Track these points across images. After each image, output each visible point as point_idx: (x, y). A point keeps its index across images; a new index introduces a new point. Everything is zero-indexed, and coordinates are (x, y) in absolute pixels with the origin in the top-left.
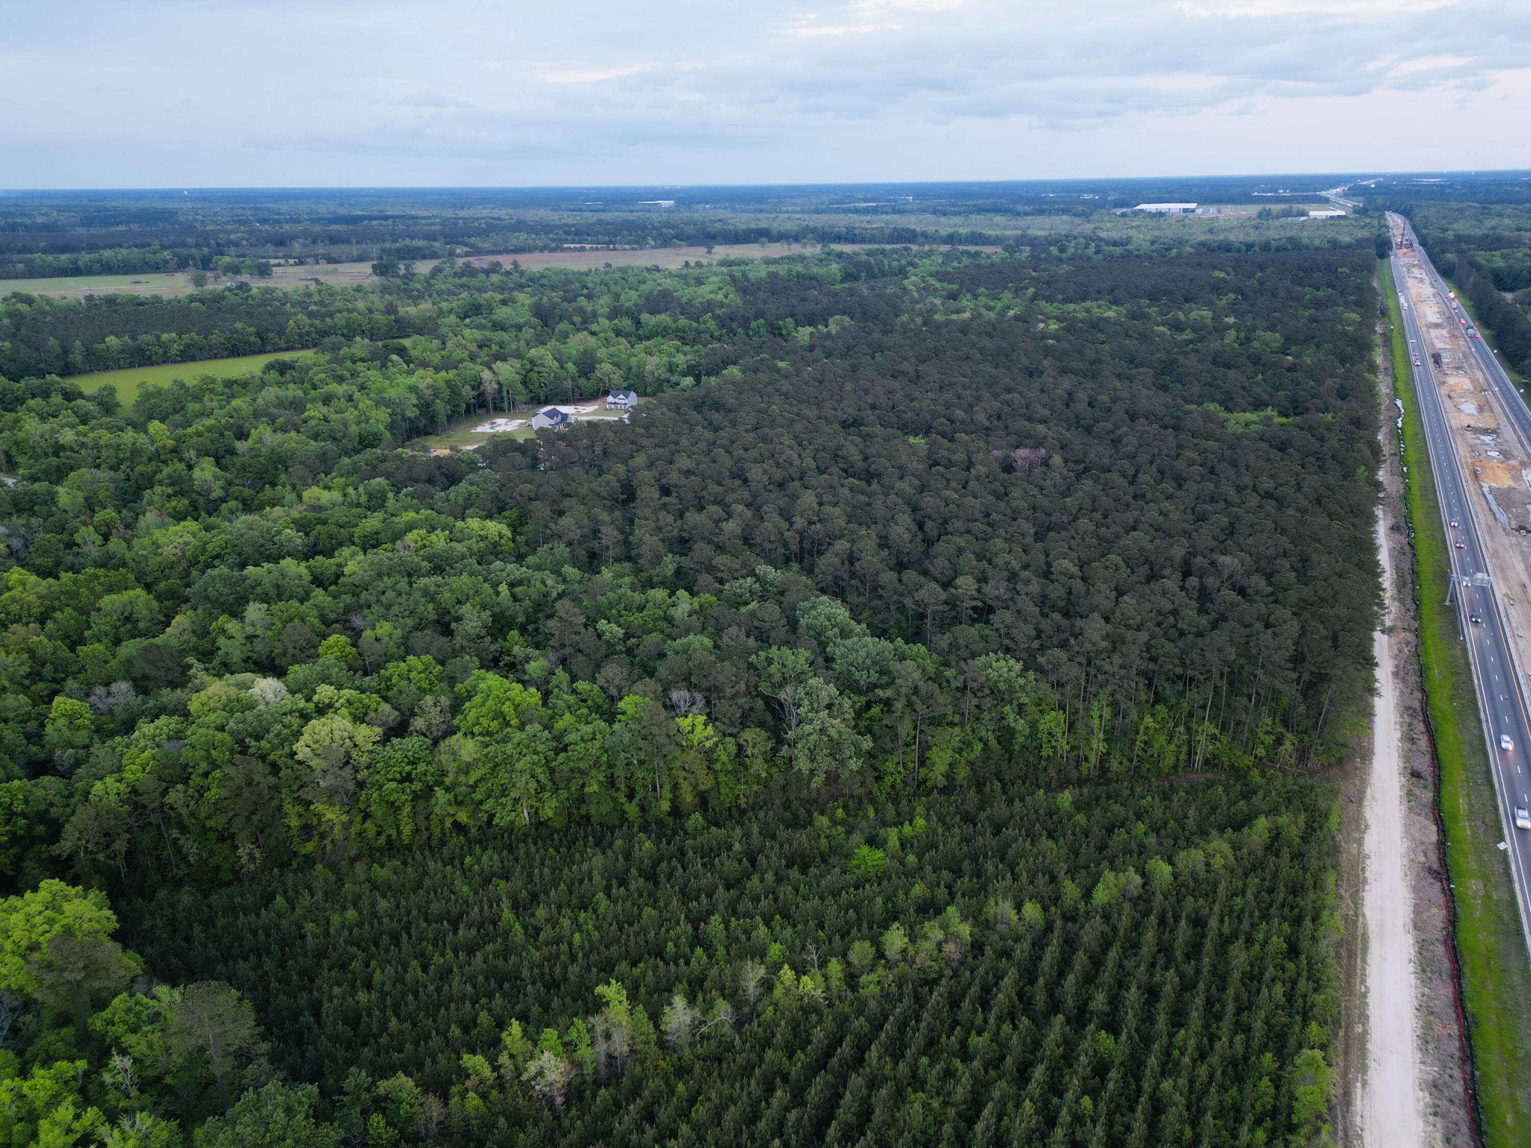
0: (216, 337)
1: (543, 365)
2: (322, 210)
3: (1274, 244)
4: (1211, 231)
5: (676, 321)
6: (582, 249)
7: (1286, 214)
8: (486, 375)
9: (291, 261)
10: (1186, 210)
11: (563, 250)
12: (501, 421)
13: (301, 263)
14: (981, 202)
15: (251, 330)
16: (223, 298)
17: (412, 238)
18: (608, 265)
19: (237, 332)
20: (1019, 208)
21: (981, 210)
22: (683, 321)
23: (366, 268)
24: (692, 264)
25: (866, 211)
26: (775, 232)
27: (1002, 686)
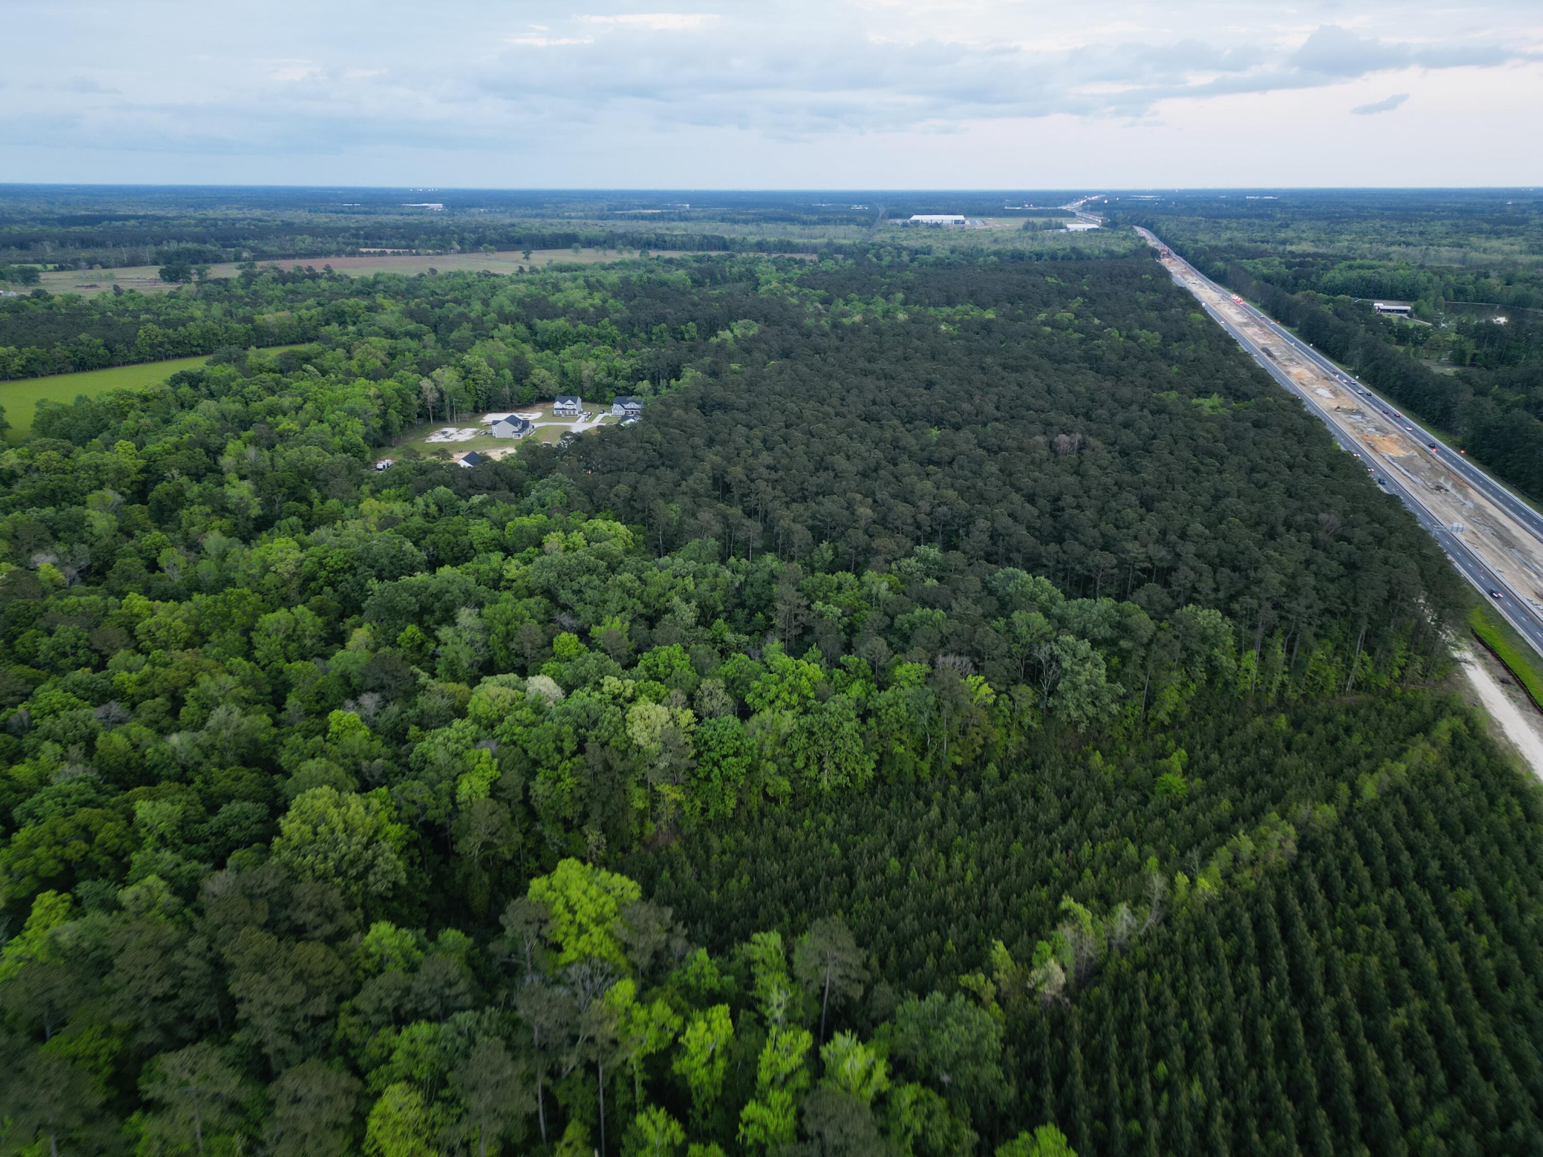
0: (60, 350)
1: (478, 372)
2: (34, 208)
3: (1060, 253)
4: (996, 241)
5: (575, 326)
6: (383, 254)
7: (1048, 226)
8: (426, 383)
9: (50, 267)
10: (957, 222)
11: (362, 254)
12: (451, 430)
13: (62, 268)
14: (762, 210)
15: (99, 341)
16: (23, 307)
17: (179, 241)
18: (433, 271)
19: (82, 344)
20: (805, 217)
21: (769, 219)
22: (582, 327)
23: (153, 272)
24: (527, 269)
25: (652, 218)
26: (582, 238)
27: (1211, 632)
